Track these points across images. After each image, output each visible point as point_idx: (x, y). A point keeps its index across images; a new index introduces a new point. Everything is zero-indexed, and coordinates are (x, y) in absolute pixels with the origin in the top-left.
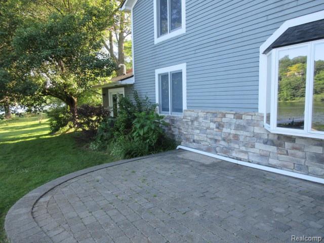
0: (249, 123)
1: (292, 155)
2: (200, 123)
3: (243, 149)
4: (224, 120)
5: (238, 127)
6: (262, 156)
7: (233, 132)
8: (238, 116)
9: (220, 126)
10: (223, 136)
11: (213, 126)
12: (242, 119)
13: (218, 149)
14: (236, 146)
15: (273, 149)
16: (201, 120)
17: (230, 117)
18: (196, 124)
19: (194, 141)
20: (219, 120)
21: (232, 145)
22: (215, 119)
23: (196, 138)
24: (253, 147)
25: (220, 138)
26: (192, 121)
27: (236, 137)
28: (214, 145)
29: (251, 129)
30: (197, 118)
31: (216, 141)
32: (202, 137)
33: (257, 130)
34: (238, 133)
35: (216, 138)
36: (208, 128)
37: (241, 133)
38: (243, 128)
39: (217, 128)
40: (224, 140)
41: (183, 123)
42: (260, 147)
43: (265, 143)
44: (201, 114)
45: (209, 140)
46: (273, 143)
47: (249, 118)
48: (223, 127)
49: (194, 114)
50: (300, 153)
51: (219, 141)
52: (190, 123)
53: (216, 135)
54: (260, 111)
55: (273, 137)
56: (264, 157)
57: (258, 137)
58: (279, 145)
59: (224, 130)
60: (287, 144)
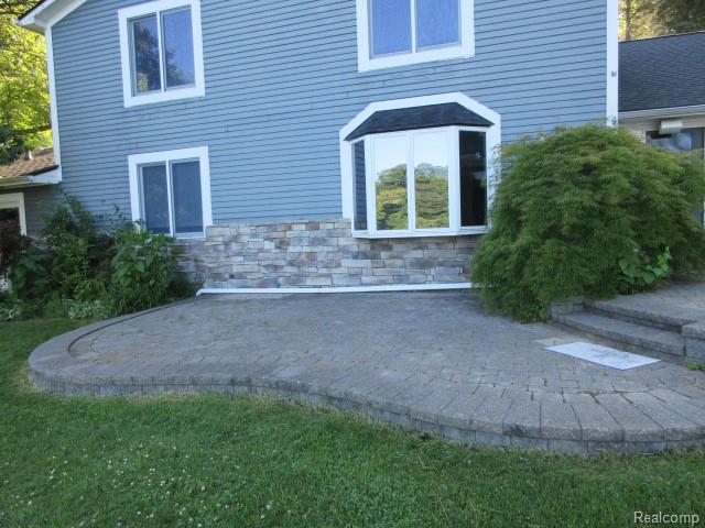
0: (330, 234)
1: (391, 266)
2: (243, 244)
3: (324, 271)
4: (289, 234)
5: (314, 242)
6: (351, 276)
7: (306, 249)
8: (314, 226)
9: (282, 244)
10: (288, 258)
11: (269, 245)
12: (318, 229)
13: (281, 280)
14: (313, 269)
15: (367, 263)
16: (245, 239)
17: (299, 229)
18: (234, 247)
19: (232, 277)
20: (281, 235)
21: (306, 269)
22: (275, 235)
23: (235, 269)
24: (339, 265)
25: (283, 263)
26: (226, 244)
27: (312, 256)
28: (274, 275)
29: (334, 241)
30: (236, 238)
31: (276, 268)
32: (251, 266)
33: (342, 242)
34: (314, 249)
35: (277, 263)
36: (261, 250)
37: (318, 249)
38: (322, 241)
39: (277, 247)
40: (291, 264)
41: (205, 250)
42: (349, 264)
43: (356, 257)
44: (245, 230)
45: (263, 270)
46: (365, 256)
47: (330, 226)
48: (288, 244)
49: (229, 232)
50: (399, 262)
51: (282, 267)
52: (222, 248)
53: (277, 259)
54: (345, 216)
55: (365, 247)
56: (354, 276)
57: (344, 251)
58: (374, 257)
59: (291, 249)
60: (384, 254)
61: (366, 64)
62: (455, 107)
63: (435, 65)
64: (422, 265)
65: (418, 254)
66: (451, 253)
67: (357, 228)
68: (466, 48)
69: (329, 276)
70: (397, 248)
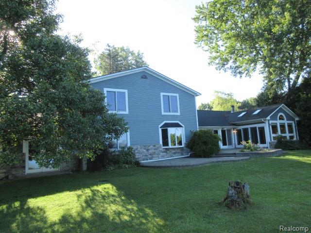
0: (158, 148)
1: (169, 154)
4: (149, 148)
5: (155, 149)
6: (162, 156)
7: (153, 151)
8: (154, 146)
9: (148, 150)
10: (149, 153)
11: (145, 151)
12: (156, 146)
13: (148, 159)
14: (155, 156)
15: (165, 154)
16: (139, 149)
17: (151, 146)
18: (136, 151)
20: (147, 148)
21: (153, 156)
24: (160, 154)
27: (154, 153)
28: (146, 157)
30: (137, 149)
31: (146, 156)
32: (141, 156)
33: (161, 149)
34: (155, 151)
36: (143, 152)
40: (150, 155)
42: (162, 154)
43: (163, 152)
44: (139, 147)
45: (144, 156)
47: (158, 146)
50: (171, 153)
51: (148, 156)
53: (147, 154)
54: (160, 144)
55: (165, 150)
56: (163, 157)
57: (161, 151)
58: (166, 152)
59: (150, 151)
60: (168, 152)
61: (163, 113)
62: (178, 123)
63: (174, 115)
64: (175, 153)
65: (174, 151)
66: (179, 151)
67: (163, 146)
68: (179, 114)
69: (158, 157)
70: (170, 150)
